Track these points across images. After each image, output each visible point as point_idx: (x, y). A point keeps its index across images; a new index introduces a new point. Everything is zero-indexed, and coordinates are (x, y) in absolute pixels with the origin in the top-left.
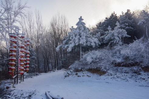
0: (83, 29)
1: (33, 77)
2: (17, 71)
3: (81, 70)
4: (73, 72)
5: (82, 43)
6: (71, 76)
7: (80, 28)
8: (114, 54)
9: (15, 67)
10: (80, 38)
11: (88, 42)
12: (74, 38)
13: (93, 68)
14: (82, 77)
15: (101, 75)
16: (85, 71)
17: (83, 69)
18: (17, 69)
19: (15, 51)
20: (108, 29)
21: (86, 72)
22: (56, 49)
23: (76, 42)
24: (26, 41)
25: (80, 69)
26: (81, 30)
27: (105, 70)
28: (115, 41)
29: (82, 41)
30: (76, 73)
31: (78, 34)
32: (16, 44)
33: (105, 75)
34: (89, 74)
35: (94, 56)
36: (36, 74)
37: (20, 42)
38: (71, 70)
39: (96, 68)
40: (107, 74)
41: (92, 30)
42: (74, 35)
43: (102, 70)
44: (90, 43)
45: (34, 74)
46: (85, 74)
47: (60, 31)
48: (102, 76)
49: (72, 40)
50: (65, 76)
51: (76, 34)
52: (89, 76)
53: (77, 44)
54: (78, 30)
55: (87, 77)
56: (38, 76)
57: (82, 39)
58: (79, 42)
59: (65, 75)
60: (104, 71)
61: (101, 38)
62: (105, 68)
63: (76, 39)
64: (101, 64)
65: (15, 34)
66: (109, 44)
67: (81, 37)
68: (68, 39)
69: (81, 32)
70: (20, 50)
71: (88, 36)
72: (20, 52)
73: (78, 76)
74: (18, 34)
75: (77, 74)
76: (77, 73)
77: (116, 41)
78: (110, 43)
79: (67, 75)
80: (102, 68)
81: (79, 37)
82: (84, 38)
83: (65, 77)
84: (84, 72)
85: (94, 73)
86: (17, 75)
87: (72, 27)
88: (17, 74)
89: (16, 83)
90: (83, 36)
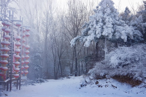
1: (35, 84)
2: (11, 73)
3: (104, 77)
4: (92, 79)
5: (107, 35)
6: (90, 85)
7: (105, 11)
9: (8, 68)
10: (104, 27)
11: (116, 33)
12: (94, 26)
13: (122, 74)
14: (104, 87)
15: (133, 86)
16: (109, 78)
17: (106, 76)
18: (11, 70)
19: (8, 45)
21: (111, 80)
23: (97, 32)
24: (25, 30)
25: (102, 74)
26: (105, 14)
27: (141, 79)
29: (107, 31)
30: (96, 81)
32: (9, 35)
33: (140, 86)
34: (115, 83)
35: (123, 56)
36: (40, 80)
37: (16, 32)
38: (90, 77)
39: (126, 74)
40: (144, 84)
42: (95, 22)
43: (136, 78)
44: (119, 34)
45: (38, 81)
46: (109, 83)
48: (135, 87)
49: (92, 29)
50: (82, 86)
51: (98, 19)
52: (114, 87)
53: (98, 36)
54: (101, 14)
55: (112, 88)
56: (43, 84)
57: (107, 27)
58: (102, 33)
59: (81, 84)
60: (138, 80)
62: (141, 76)
63: (97, 27)
64: (135, 69)
65: (8, 21)
67: (105, 24)
69: (105, 16)
70: (15, 43)
71: (118, 22)
72: (15, 47)
73: (99, 86)
74: (13, 21)
75: (97, 83)
76: (98, 81)
79: (85, 83)
80: (135, 74)
81: (102, 24)
82: (111, 25)
83: (80, 87)
84: (108, 80)
85: (123, 82)
86: (11, 79)
88: (11, 77)
89: (9, 90)
90: (109, 23)
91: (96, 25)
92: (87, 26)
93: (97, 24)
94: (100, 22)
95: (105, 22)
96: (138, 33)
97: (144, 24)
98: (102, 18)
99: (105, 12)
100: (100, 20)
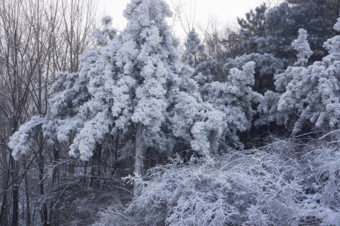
0: (155, 39)
5: (147, 122)
7: (143, 35)
8: (313, 180)
10: (139, 91)
12: (107, 86)
20: (295, 43)
22: (13, 138)
23: (116, 109)
26: (144, 47)
28: (322, 115)
29: (147, 110)
31: (128, 66)
41: (224, 41)
42: (108, 72)
47: (43, 37)
51: (119, 64)
54: (129, 47)
57: (148, 95)
61: (249, 97)
63: (117, 91)
66: (295, 130)
67: (140, 81)
68: (76, 87)
77: (326, 120)
78: (297, 124)
81: (132, 81)
82: (159, 90)
87: (107, 21)
90: (154, 80)
91: (112, 81)
92: (68, 83)
93: (115, 78)
94: (126, 72)
95: (141, 73)
96: (239, 120)
97: (255, 93)
98: (133, 61)
99: (144, 40)
100: (126, 67)
